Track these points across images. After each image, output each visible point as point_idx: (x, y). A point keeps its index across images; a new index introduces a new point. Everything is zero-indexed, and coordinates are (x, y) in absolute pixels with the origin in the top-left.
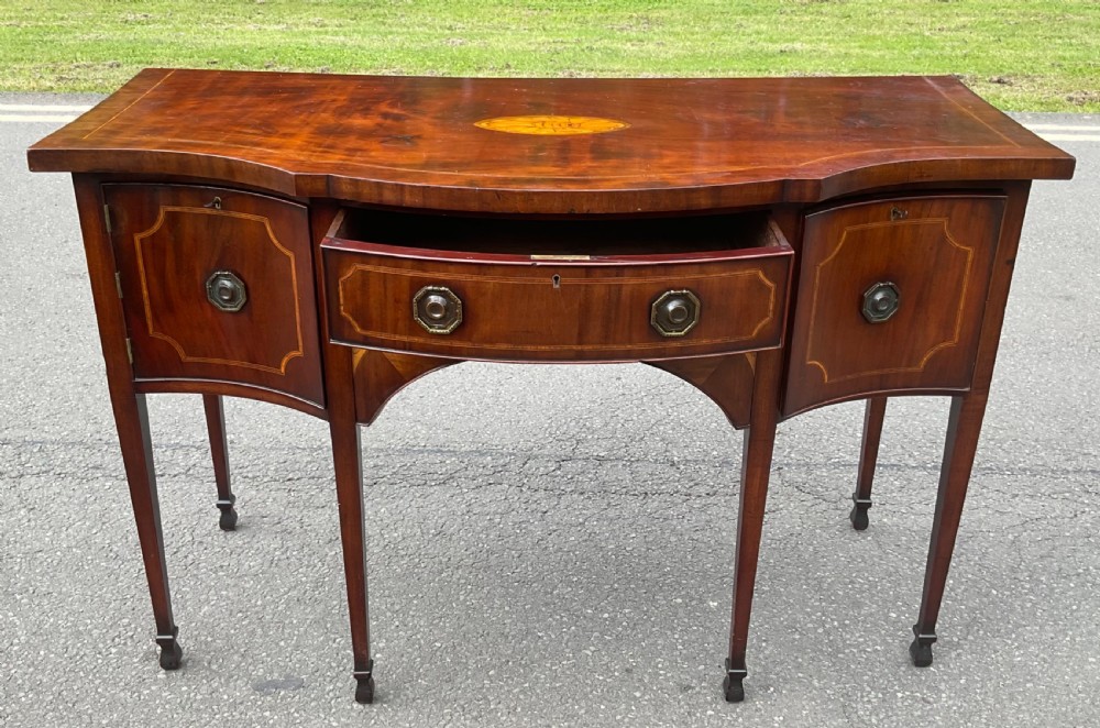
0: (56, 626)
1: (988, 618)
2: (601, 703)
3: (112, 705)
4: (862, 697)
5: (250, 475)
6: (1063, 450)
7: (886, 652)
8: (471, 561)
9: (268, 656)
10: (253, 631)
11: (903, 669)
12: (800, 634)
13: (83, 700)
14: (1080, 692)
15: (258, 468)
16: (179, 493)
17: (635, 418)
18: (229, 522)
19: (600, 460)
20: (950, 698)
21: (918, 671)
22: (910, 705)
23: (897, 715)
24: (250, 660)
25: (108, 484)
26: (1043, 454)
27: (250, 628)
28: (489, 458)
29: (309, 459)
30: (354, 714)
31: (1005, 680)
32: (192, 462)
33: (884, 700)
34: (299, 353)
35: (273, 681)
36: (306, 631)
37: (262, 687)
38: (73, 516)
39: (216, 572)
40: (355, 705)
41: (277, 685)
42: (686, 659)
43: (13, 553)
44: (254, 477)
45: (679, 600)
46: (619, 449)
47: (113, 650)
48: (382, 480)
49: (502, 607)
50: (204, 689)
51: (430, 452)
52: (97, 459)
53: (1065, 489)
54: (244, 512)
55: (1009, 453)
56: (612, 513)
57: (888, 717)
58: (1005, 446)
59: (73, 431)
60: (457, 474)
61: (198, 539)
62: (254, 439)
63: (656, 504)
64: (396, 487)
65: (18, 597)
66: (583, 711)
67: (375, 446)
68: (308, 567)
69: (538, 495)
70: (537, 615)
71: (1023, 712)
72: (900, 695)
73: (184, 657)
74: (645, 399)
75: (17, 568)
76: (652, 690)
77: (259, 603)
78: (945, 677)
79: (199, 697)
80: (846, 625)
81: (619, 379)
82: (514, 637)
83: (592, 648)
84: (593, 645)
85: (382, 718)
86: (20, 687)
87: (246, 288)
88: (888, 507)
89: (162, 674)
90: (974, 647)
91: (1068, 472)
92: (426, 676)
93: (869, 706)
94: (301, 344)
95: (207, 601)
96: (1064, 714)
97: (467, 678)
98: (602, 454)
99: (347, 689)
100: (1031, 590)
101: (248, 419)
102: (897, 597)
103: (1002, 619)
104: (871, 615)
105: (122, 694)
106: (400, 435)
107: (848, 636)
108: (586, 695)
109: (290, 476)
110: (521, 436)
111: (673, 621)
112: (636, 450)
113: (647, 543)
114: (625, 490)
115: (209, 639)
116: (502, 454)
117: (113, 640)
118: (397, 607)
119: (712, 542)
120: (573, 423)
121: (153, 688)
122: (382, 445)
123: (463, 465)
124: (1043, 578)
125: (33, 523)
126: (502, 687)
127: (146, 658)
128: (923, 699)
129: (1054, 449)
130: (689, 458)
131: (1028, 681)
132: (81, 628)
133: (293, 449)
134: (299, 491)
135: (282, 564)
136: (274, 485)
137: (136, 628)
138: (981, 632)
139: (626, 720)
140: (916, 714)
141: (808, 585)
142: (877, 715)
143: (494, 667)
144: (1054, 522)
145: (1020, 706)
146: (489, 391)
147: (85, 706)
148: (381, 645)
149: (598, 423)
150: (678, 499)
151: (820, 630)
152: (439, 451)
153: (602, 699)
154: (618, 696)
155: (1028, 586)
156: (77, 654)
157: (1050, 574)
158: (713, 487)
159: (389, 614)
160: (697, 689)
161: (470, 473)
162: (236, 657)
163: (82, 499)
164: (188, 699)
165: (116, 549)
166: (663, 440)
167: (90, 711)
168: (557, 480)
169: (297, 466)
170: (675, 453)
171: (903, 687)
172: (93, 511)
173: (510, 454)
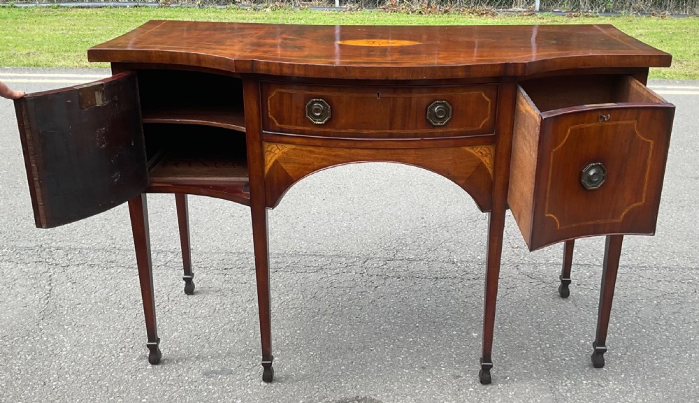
0: (88, 343)
1: (639, 344)
2: (407, 384)
3: (120, 382)
4: (562, 383)
5: (203, 266)
6: (690, 258)
7: (577, 360)
8: (332, 312)
9: (212, 358)
10: (203, 346)
11: (587, 369)
12: (527, 350)
13: (103, 380)
14: (693, 382)
15: (207, 263)
16: (161, 275)
17: (432, 239)
18: (190, 290)
19: (410, 260)
20: (614, 384)
21: (595, 370)
22: (591, 387)
23: (582, 392)
24: (201, 360)
25: (119, 270)
26: (677, 259)
27: (202, 344)
28: (344, 259)
30: (261, 388)
31: (648, 375)
33: (575, 385)
35: (214, 370)
36: (234, 346)
37: (207, 374)
38: (99, 286)
39: (182, 315)
40: (262, 383)
41: (216, 373)
42: (458, 362)
43: (63, 305)
44: (205, 268)
45: (455, 333)
46: (421, 255)
47: (121, 354)
48: (280, 270)
49: (349, 335)
50: (174, 374)
51: (308, 255)
52: (113, 257)
53: (690, 278)
54: (198, 285)
55: (656, 259)
56: (416, 288)
57: (577, 393)
58: (654, 255)
59: (99, 243)
60: (325, 267)
61: (171, 299)
62: (206, 248)
63: (443, 283)
64: (288, 273)
65: (66, 327)
66: (396, 388)
67: (277, 252)
68: (236, 313)
69: (372, 278)
70: (370, 339)
71: (659, 392)
72: (585, 382)
73: (162, 358)
74: (438, 229)
75: (65, 313)
76: (437, 377)
77: (207, 331)
78: (613, 374)
79: (171, 378)
80: (554, 346)
81: (423, 218)
82: (356, 350)
83: (403, 356)
84: (403, 355)
85: (278, 390)
86: (67, 373)
88: (582, 286)
89: (150, 366)
90: (630, 358)
91: (692, 269)
92: (304, 369)
93: (566, 388)
95: (177, 330)
96: (684, 394)
97: (328, 370)
98: (411, 258)
99: (258, 375)
100: (667, 330)
101: (202, 238)
102: (585, 332)
103: (648, 345)
104: (569, 341)
105: (126, 376)
106: (291, 246)
107: (555, 352)
108: (398, 379)
109: (226, 267)
110: (364, 248)
111: (451, 343)
112: (431, 256)
113: (436, 303)
114: (424, 276)
115: (178, 349)
116: (352, 257)
117: (121, 349)
118: (288, 334)
119: (476, 303)
120: (395, 241)
121: (144, 373)
122: (281, 252)
123: (328, 262)
124: (674, 324)
125: (75, 290)
126: (348, 375)
127: (141, 358)
128: (599, 385)
129: (684, 257)
130: (463, 260)
131: (662, 376)
132: (102, 343)
133: (228, 253)
134: (231, 275)
135: (221, 312)
136: (216, 272)
137: (134, 343)
138: (635, 351)
139: (421, 392)
140: (594, 392)
141: (532, 325)
142: (571, 392)
143: (344, 365)
144: (682, 295)
145: (657, 389)
146: (345, 224)
147: (105, 382)
148: (278, 353)
149: (409, 241)
150: (456, 281)
151: (539, 349)
153: (407, 382)
154: (417, 380)
155: (665, 328)
156: (100, 356)
157: (678, 321)
159: (283, 337)
160: (464, 378)
161: (333, 267)
162: (193, 358)
163: (104, 278)
164: (165, 379)
165: (123, 303)
166: (448, 250)
167: (107, 385)
169: (230, 262)
170: (455, 257)
171: (587, 379)
172: (111, 284)
173: (357, 257)
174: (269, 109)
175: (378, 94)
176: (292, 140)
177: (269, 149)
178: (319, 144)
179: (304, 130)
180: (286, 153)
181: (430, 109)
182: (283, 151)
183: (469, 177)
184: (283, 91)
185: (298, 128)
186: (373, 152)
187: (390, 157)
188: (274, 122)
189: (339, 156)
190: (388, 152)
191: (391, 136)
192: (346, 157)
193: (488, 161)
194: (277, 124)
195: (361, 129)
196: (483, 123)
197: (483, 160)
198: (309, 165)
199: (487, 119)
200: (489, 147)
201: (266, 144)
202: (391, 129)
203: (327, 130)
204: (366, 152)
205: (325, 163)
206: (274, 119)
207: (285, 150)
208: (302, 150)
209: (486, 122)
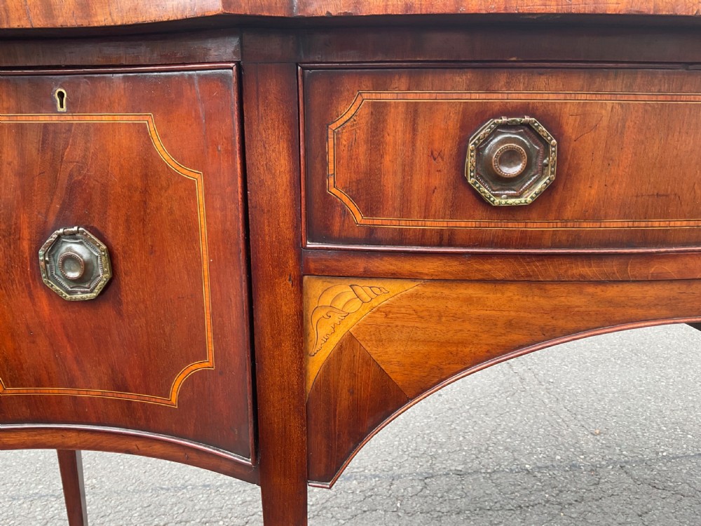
28: (354, 482)
29: (174, 500)
32: (50, 514)
34: (208, 363)
48: (253, 518)
60: (329, 504)
87: (111, 255)
94: (210, 347)
98: (459, 468)
112: (488, 461)
114: (498, 505)
120: (419, 440)
133: (156, 490)
149: (441, 437)
158: (576, 492)
166: (506, 449)
169: (162, 509)
174: (331, 166)
176: (407, 266)
177: (327, 300)
178: (500, 276)
179: (452, 232)
180: (386, 312)
182: (375, 303)
184: (386, 96)
185: (432, 225)
188: (345, 213)
189: (568, 310)
192: (588, 314)
194: (359, 218)
195: (646, 217)
198: (463, 343)
201: (315, 287)
203: (534, 227)
204: (652, 291)
205: (516, 337)
206: (346, 199)
207: (382, 301)
208: (446, 298)
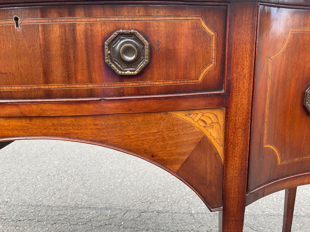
15: (10, 215)
17: (177, 192)
46: (168, 207)
51: (85, 208)
64: (63, 225)
106: (76, 200)
109: (21, 219)
110: (127, 200)
116: (116, 209)
123: (97, 214)
130: (199, 211)
134: (20, 226)
136: (12, 223)
146: (119, 181)
152: (90, 208)
161: (99, 219)
168: (137, 223)
170: (193, 209)
173: (120, 209)
175: (16, 19)
181: (109, 45)
183: (187, 160)
186: (24, 123)
187: (52, 131)
190: (48, 122)
191: (49, 94)
193: (215, 134)
196: (205, 72)
197: (208, 134)
199: (211, 65)
200: (216, 112)
202: (47, 82)
209: (209, 72)
